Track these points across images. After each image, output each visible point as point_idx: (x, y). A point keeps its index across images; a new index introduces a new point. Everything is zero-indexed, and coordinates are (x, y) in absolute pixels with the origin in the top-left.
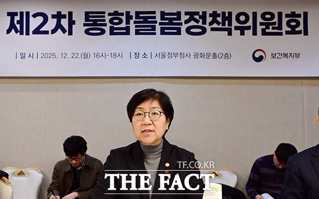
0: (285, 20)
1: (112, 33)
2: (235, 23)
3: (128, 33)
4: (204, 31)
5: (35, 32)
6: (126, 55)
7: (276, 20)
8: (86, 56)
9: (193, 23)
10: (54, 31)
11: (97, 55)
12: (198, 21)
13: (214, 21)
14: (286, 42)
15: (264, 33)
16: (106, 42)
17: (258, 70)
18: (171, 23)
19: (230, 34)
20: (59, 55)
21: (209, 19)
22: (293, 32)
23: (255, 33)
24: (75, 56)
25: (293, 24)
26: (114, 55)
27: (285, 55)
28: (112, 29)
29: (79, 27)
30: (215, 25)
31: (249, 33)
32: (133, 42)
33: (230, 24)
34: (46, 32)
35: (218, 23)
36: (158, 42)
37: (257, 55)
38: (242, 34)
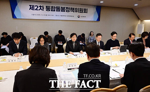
0: (84, 10)
1: (52, 11)
2: (75, 10)
3: (55, 11)
4: (69, 11)
5: (35, 10)
6: (55, 16)
7: (82, 10)
8: (46, 15)
9: (67, 10)
10: (40, 10)
11: (49, 15)
12: (68, 9)
13: (71, 9)
14: (84, 14)
15: (80, 12)
16: (50, 12)
17: (78, 19)
18: (63, 9)
19: (74, 12)
20: (41, 15)
21: (70, 9)
22: (85, 12)
23: (78, 12)
24: (44, 15)
25: (85, 11)
26: (52, 15)
27: (83, 17)
28: (51, 10)
29: (45, 9)
30: (71, 10)
31: (77, 12)
32: (56, 13)
33: (74, 10)
34: (38, 10)
35: (72, 10)
36: (61, 13)
37: (78, 16)
38: (76, 12)
